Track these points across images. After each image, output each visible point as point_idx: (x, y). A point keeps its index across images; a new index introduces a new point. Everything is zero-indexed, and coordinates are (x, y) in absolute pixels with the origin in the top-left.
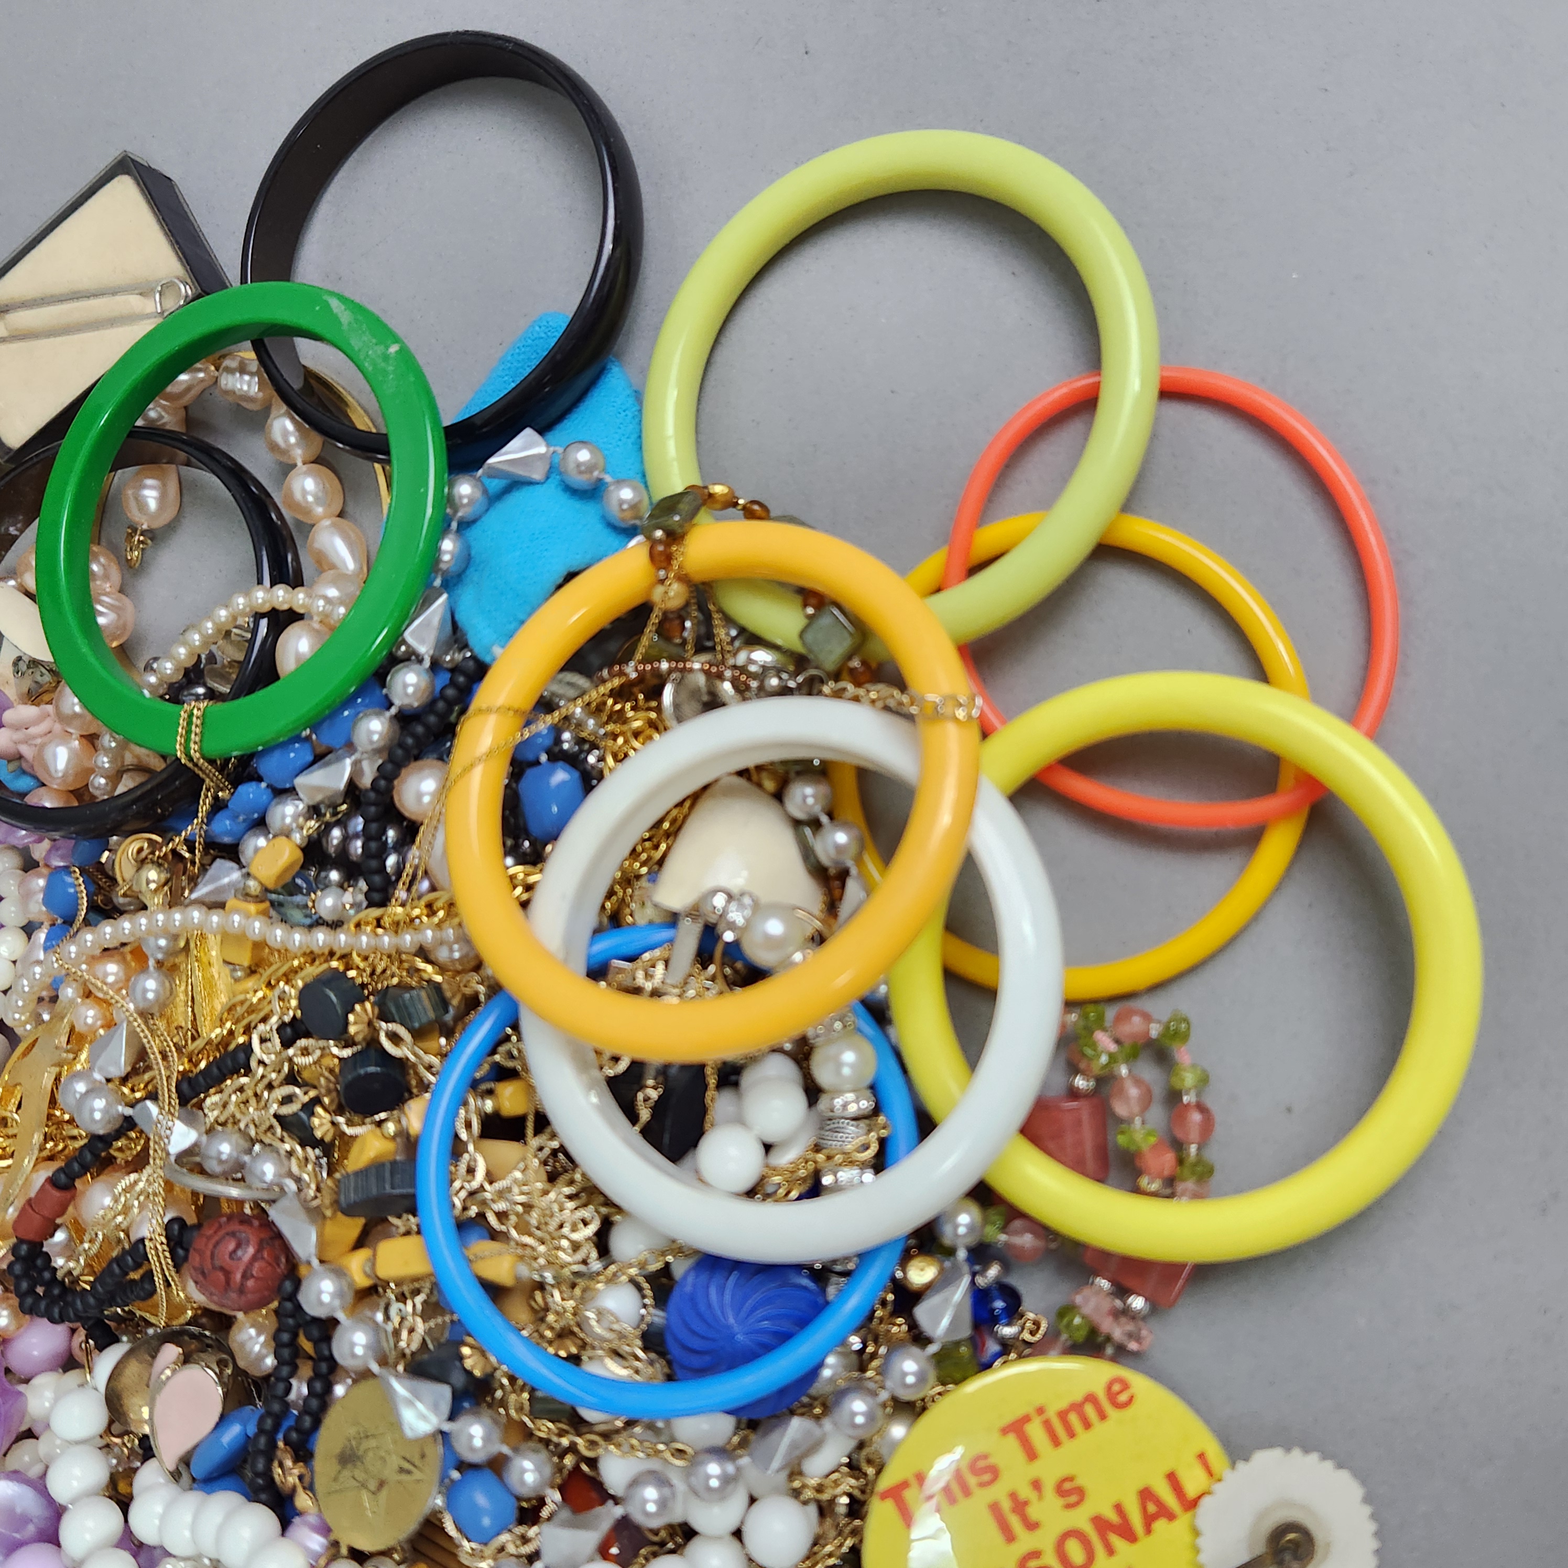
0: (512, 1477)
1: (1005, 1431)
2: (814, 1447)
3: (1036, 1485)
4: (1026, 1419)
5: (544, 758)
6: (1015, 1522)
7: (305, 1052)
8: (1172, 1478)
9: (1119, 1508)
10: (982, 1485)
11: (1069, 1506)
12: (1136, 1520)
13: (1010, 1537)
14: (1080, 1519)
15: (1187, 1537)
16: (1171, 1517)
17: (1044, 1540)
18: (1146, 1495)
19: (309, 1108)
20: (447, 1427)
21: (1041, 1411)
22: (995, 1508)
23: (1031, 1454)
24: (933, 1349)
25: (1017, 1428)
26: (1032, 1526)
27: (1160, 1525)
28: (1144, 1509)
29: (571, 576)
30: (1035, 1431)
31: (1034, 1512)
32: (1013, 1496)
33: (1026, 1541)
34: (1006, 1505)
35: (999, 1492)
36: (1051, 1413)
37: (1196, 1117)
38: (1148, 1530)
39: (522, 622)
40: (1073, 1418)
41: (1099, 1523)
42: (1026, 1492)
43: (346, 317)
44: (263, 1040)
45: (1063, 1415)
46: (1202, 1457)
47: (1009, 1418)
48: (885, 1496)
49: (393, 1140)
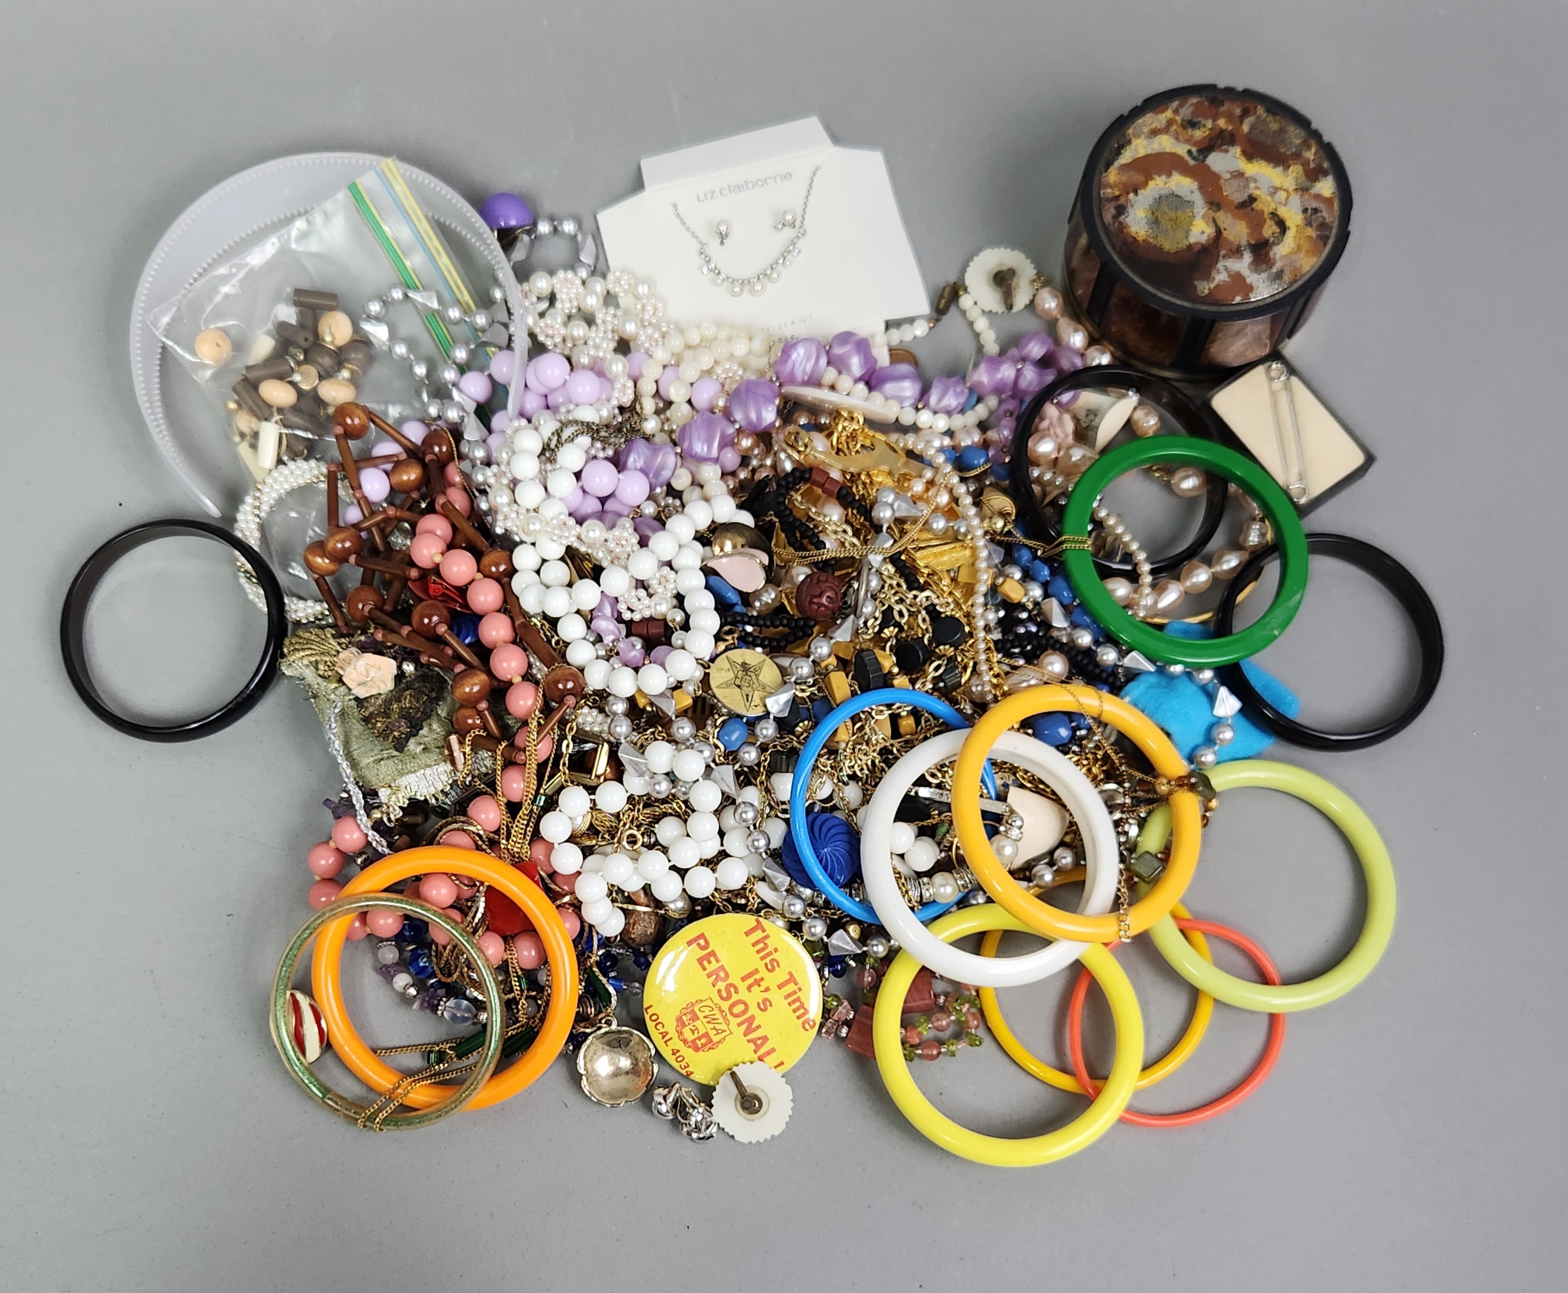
0: (746, 748)
1: (790, 974)
2: (775, 889)
3: (767, 990)
4: (796, 984)
5: (1074, 724)
6: (751, 981)
7: (924, 620)
8: (773, 1050)
9: (759, 1027)
10: (766, 964)
11: (759, 1004)
12: (751, 1036)
13: (743, 979)
14: (753, 1010)
15: (746, 1059)
16: (755, 1052)
17: (743, 995)
18: (765, 1039)
19: (897, 625)
20: (772, 717)
21: (800, 989)
22: (756, 971)
23: (780, 987)
24: (825, 939)
25: (792, 979)
26: (749, 988)
27: (752, 1046)
28: (759, 1039)
29: (1168, 735)
30: (791, 987)
31: (755, 988)
32: (762, 979)
33: (742, 986)
34: (758, 976)
35: (763, 973)
36: (799, 994)
37: (935, 1052)
38: (749, 1041)
39: (1143, 711)
40: (797, 1004)
41: (751, 1019)
42: (764, 985)
43: (1292, 603)
44: (927, 598)
45: (798, 999)
46: (782, 1063)
47: (795, 975)
48: (758, 922)
49: (890, 672)
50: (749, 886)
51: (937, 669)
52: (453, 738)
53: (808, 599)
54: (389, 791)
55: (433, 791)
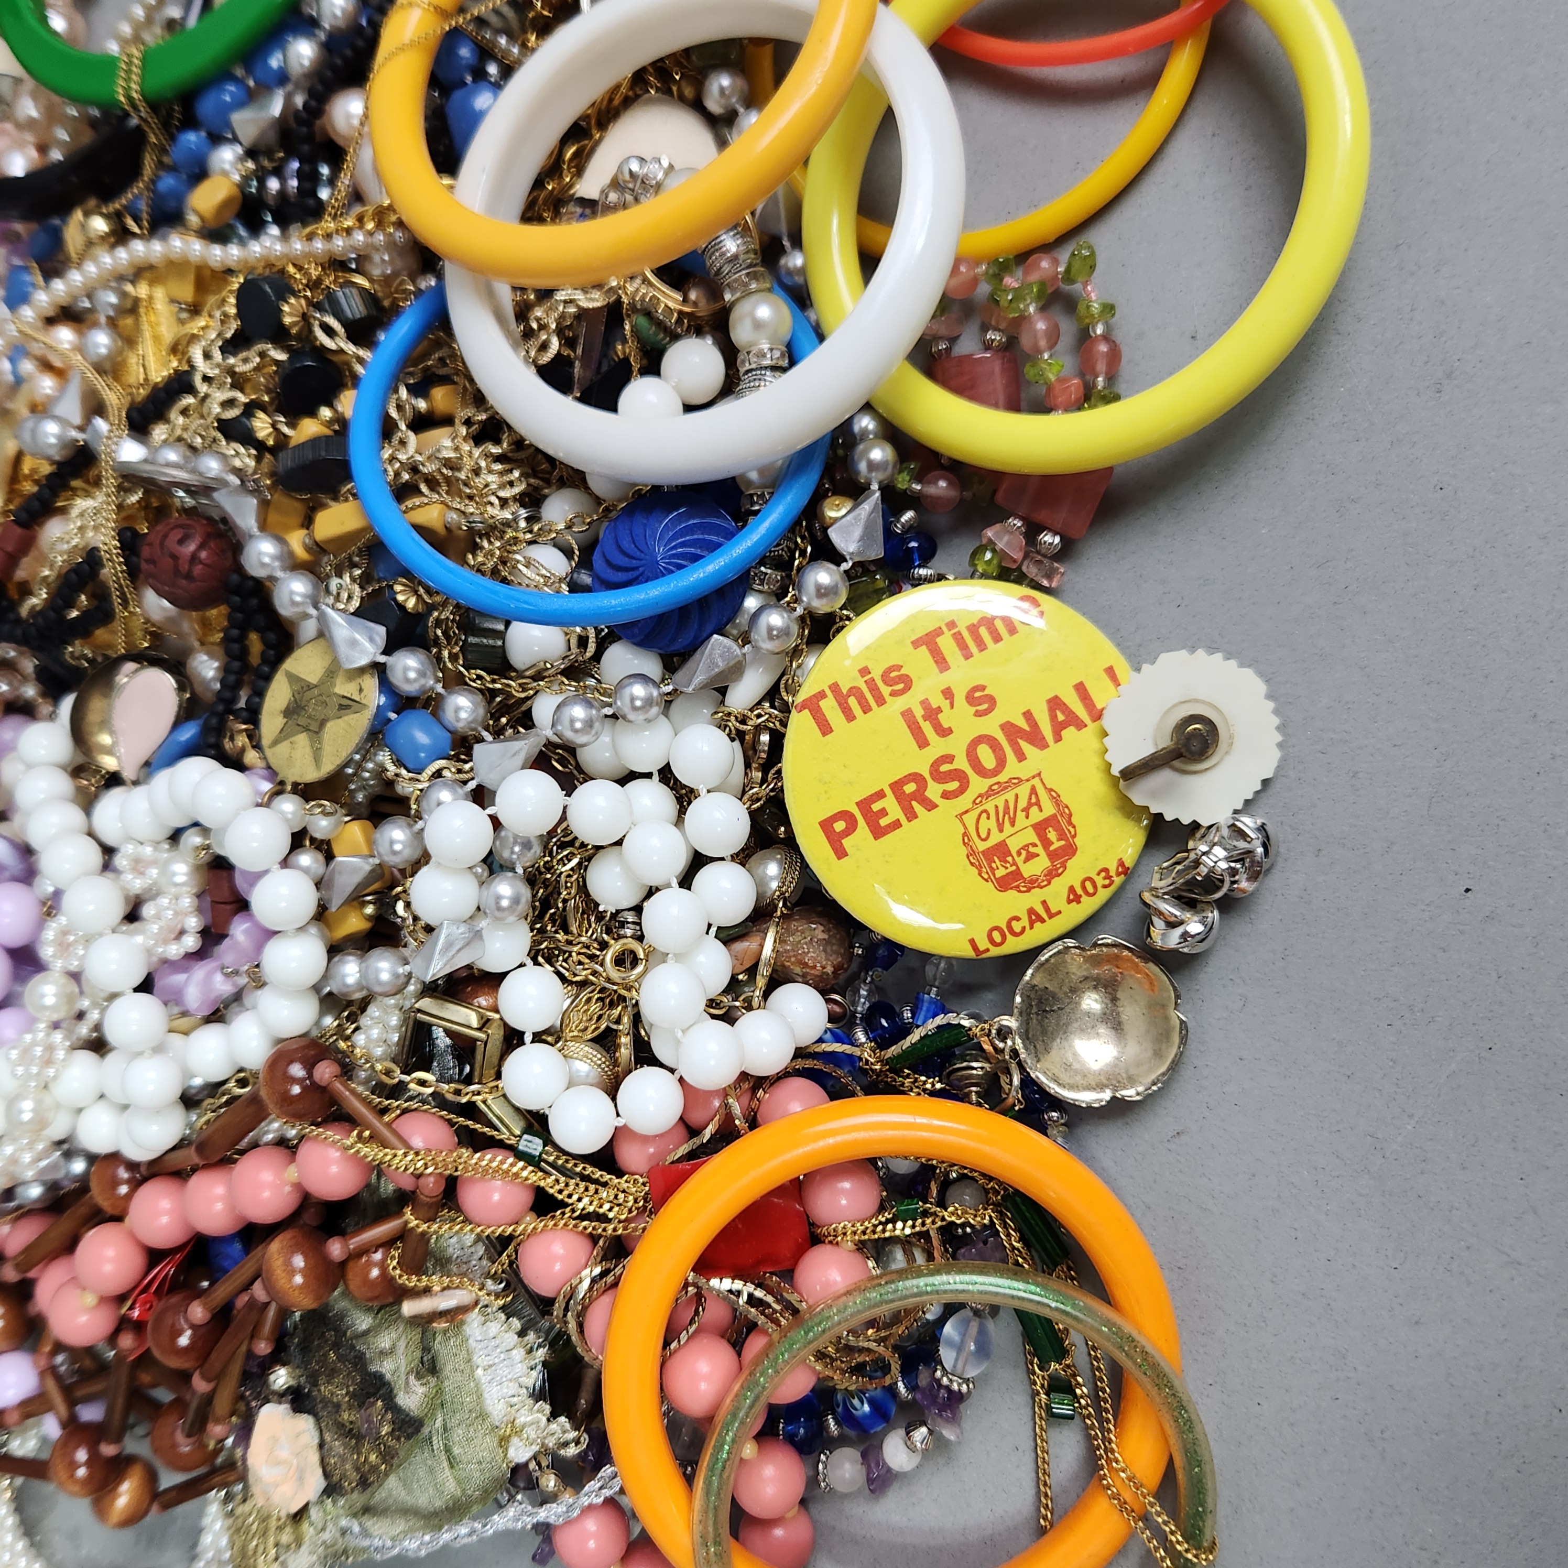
0: (449, 714)
1: (916, 644)
3: (948, 694)
4: (938, 632)
5: (469, 79)
6: (927, 727)
7: (246, 361)
8: (1080, 688)
9: (1028, 715)
10: (893, 694)
11: (978, 714)
12: (1046, 729)
13: (923, 743)
14: (991, 726)
15: (1095, 745)
16: (1080, 725)
17: (956, 746)
18: (1055, 704)
19: (250, 409)
20: (382, 659)
21: (952, 625)
22: (908, 715)
23: (941, 663)
24: (845, 566)
25: (929, 641)
26: (945, 732)
27: (1069, 733)
28: (1053, 718)
30: (946, 643)
31: (945, 720)
32: (925, 703)
33: (938, 746)
34: (919, 713)
35: (911, 701)
36: (962, 628)
37: (1103, 348)
38: (1058, 738)
40: (983, 631)
41: (1009, 729)
42: (937, 700)
45: (973, 629)
46: (1110, 672)
47: (920, 633)
48: (804, 706)
49: (329, 424)
50: (733, 724)
51: (329, 331)
52: (409, 1308)
53: (184, 582)
54: (515, 1440)
55: (518, 1354)
